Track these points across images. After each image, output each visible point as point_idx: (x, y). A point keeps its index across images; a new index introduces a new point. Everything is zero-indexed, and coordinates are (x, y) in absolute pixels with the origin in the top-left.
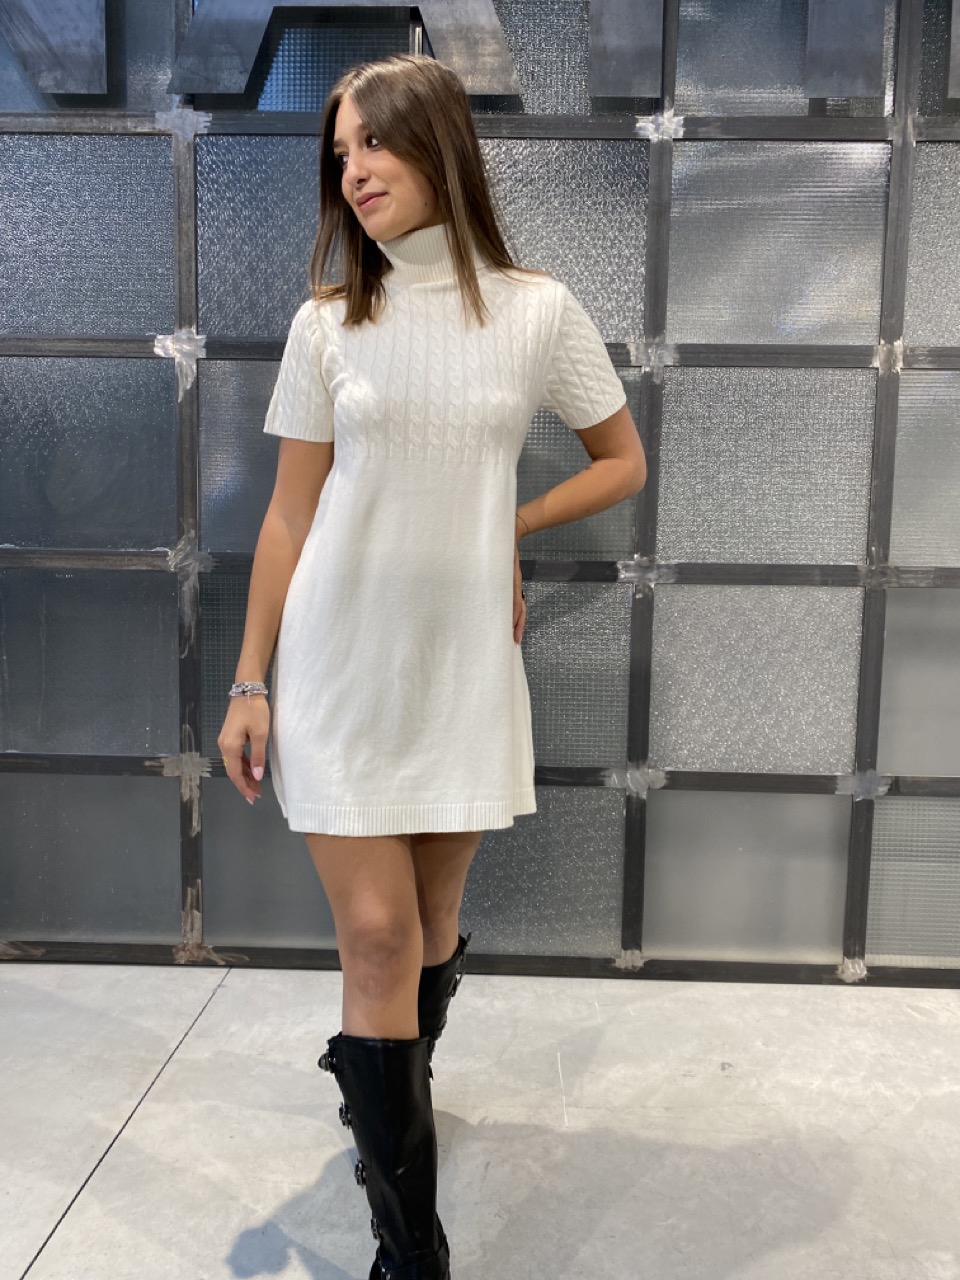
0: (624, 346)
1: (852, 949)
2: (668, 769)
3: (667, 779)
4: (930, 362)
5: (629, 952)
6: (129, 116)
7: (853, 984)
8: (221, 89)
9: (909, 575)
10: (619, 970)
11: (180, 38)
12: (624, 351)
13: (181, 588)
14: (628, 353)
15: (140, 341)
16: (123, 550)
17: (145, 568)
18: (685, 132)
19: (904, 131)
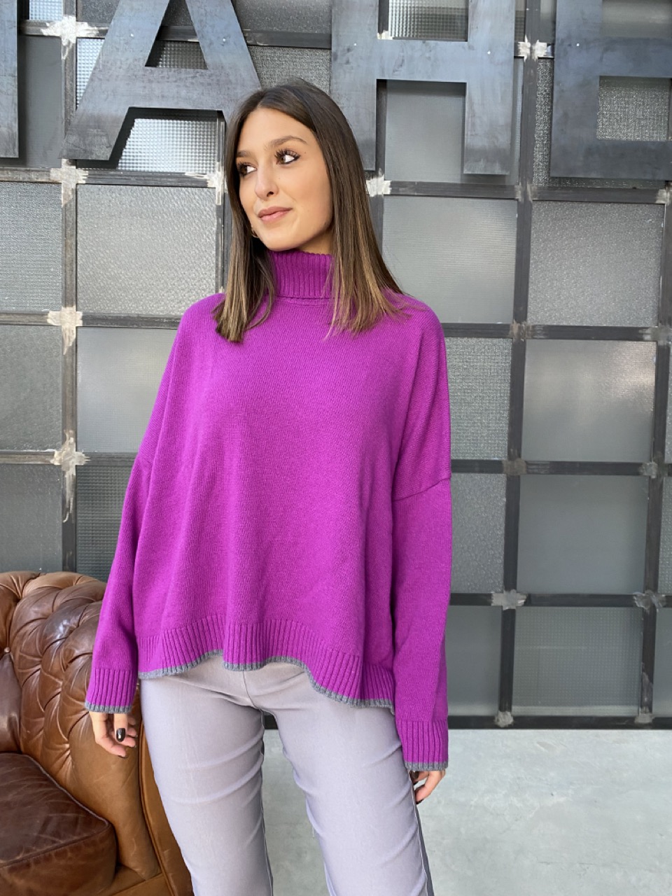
1: (504, 706)
4: (544, 335)
6: (33, 171)
7: (505, 728)
8: (94, 157)
9: (534, 467)
11: (68, 123)
13: (64, 476)
15: (38, 314)
16: (25, 451)
17: (39, 463)
18: (392, 191)
19: (525, 194)
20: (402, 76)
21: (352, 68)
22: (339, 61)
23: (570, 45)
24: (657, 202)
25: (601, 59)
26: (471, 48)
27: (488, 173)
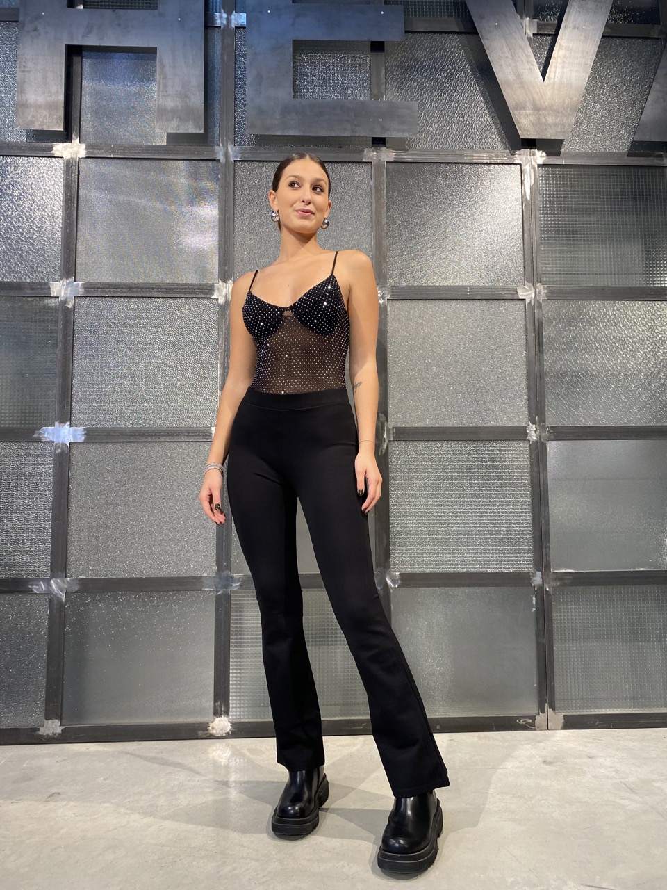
0: (46, 284)
1: (219, 709)
2: (82, 577)
3: (79, 584)
5: (50, 721)
7: (221, 738)
10: (42, 736)
12: (46, 287)
14: (49, 288)
18: (88, 153)
19: (226, 155)
20: (91, 41)
21: (40, 35)
22: (26, 28)
23: (261, 12)
24: (364, 161)
25: (293, 24)
26: (161, 15)
27: (181, 131)
